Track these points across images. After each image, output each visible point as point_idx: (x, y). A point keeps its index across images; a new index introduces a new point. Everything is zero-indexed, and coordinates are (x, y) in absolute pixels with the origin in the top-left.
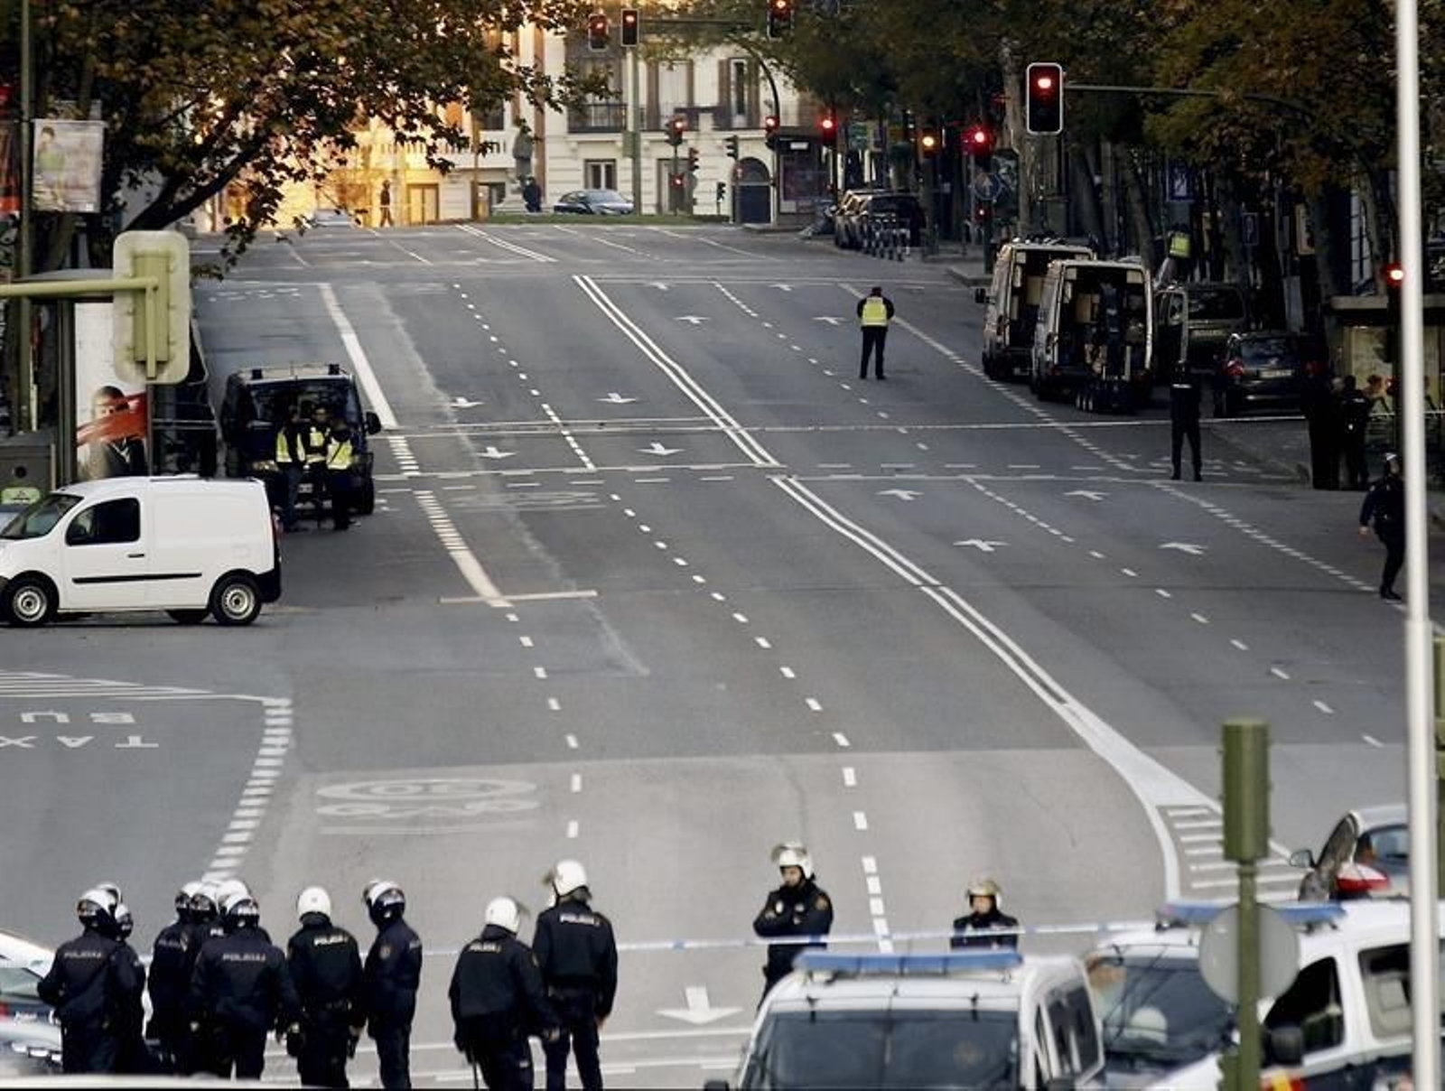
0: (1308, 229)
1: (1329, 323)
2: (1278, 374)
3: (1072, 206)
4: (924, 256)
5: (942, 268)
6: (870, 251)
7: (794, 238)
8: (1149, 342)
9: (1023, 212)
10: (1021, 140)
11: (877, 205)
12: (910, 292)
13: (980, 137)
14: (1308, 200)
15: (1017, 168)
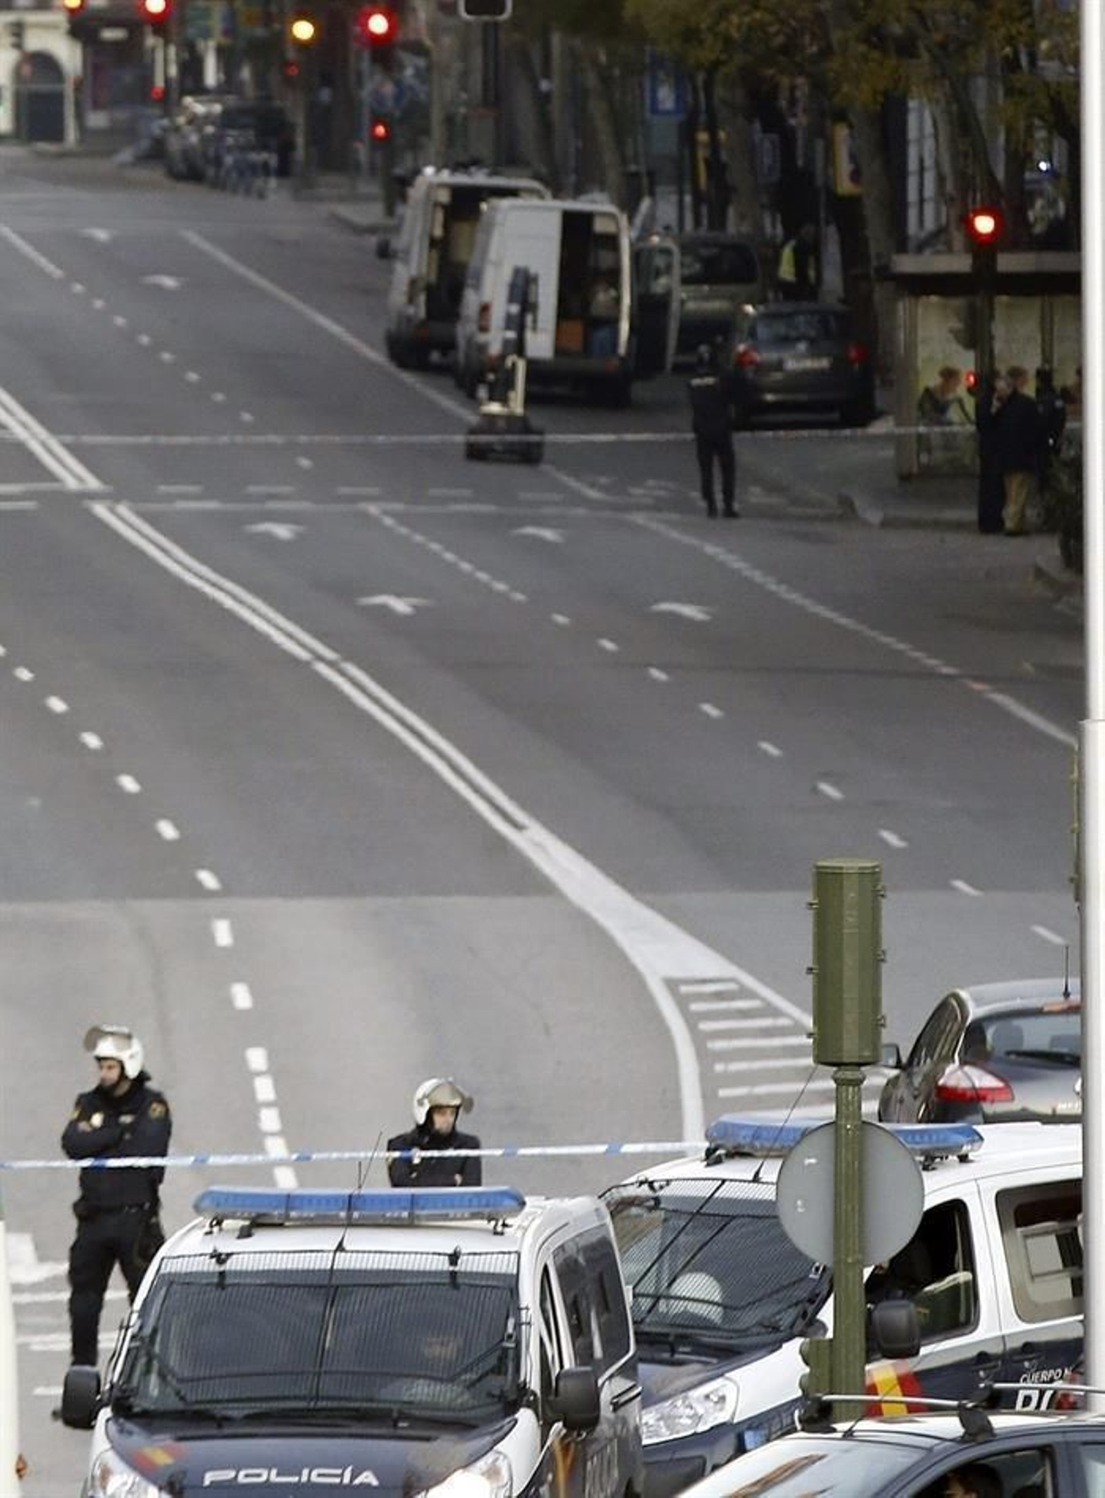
0: (853, 157)
1: (880, 293)
2: (809, 364)
3: (503, 122)
4: (296, 191)
5: (323, 209)
6: (218, 184)
7: (104, 166)
9: (437, 130)
10: (434, 30)
11: (227, 120)
12: (280, 243)
13: (378, 24)
14: (851, 116)
15: (429, 69)
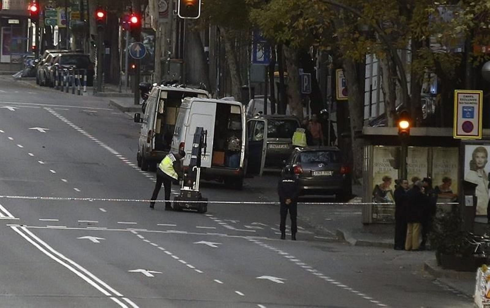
0: (344, 84)
1: (355, 143)
2: (323, 173)
3: (184, 65)
4: (95, 92)
5: (108, 100)
6: (60, 88)
7: (9, 78)
8: (243, 150)
9: (157, 68)
10: (156, 22)
11: (65, 60)
12: (88, 114)
13: (134, 20)
14: (344, 66)
15: (154, 40)
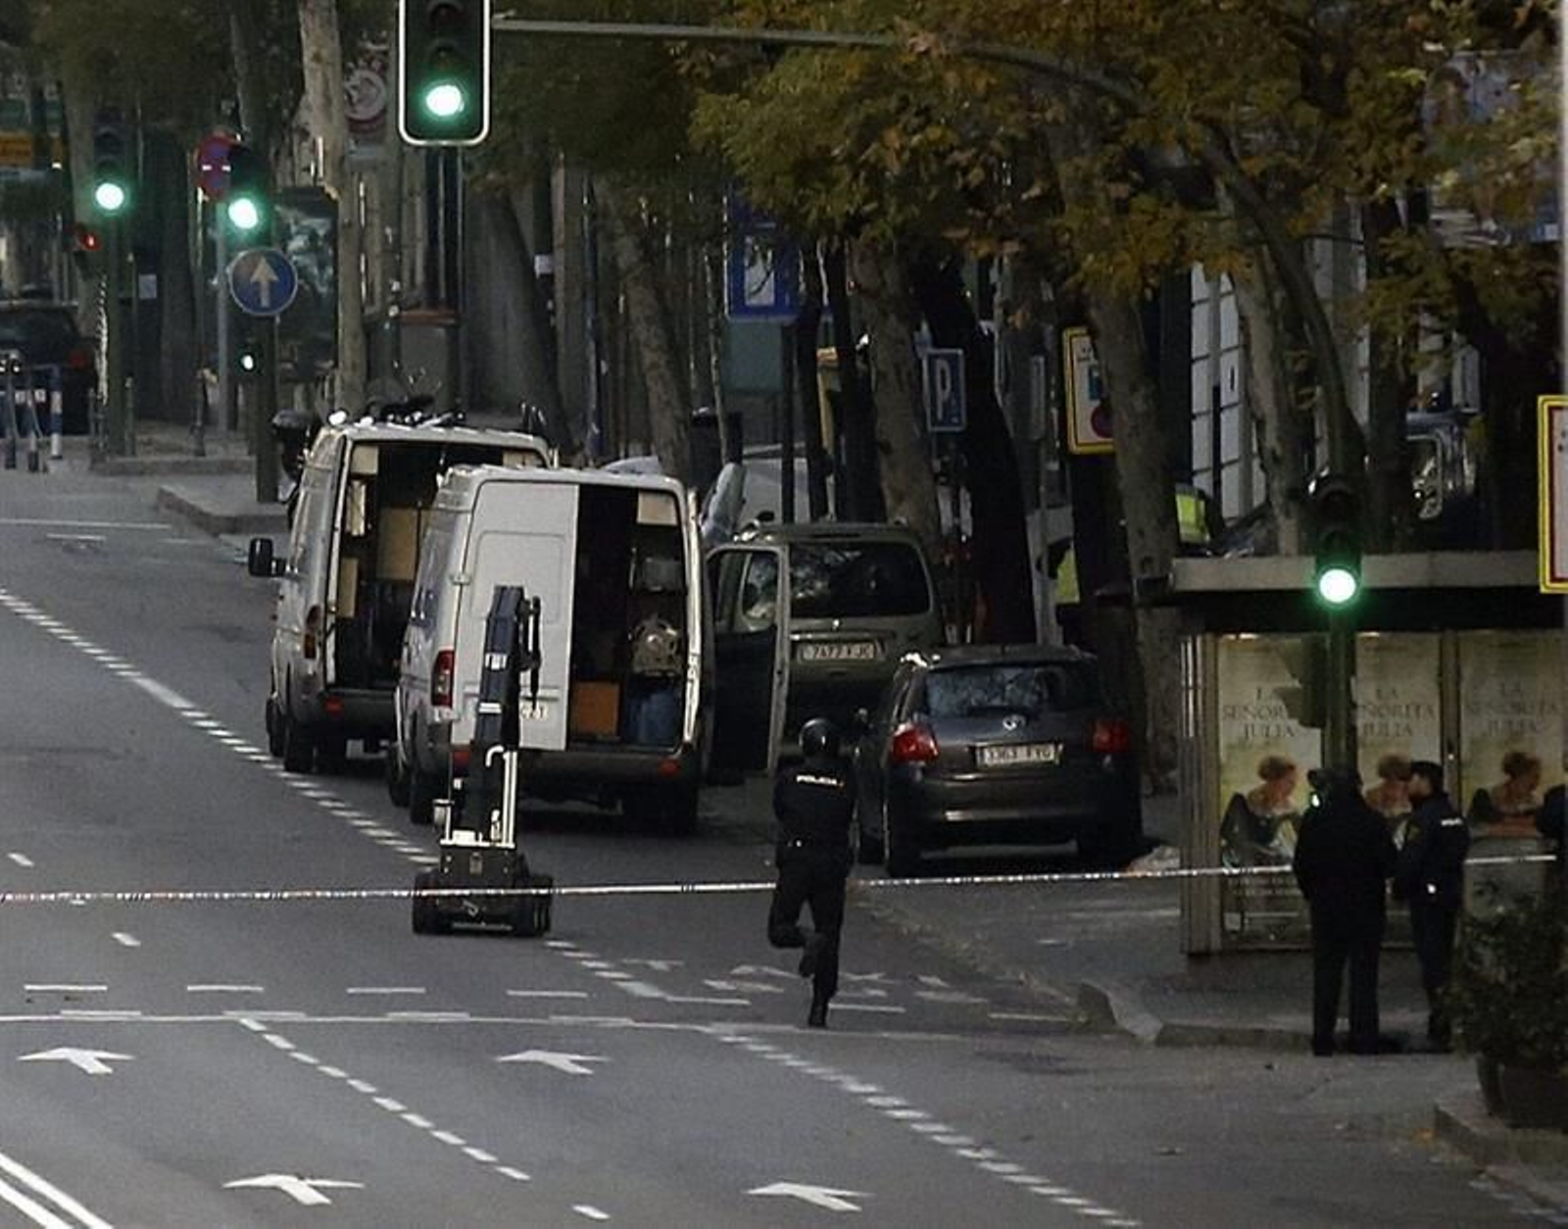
0: (1097, 388)
1: (1150, 626)
2: (1022, 755)
3: (463, 329)
4: (97, 459)
5: (146, 489)
8: (693, 675)
9: (350, 348)
10: (340, 165)
12: (70, 549)
14: (1093, 313)
15: (332, 237)
